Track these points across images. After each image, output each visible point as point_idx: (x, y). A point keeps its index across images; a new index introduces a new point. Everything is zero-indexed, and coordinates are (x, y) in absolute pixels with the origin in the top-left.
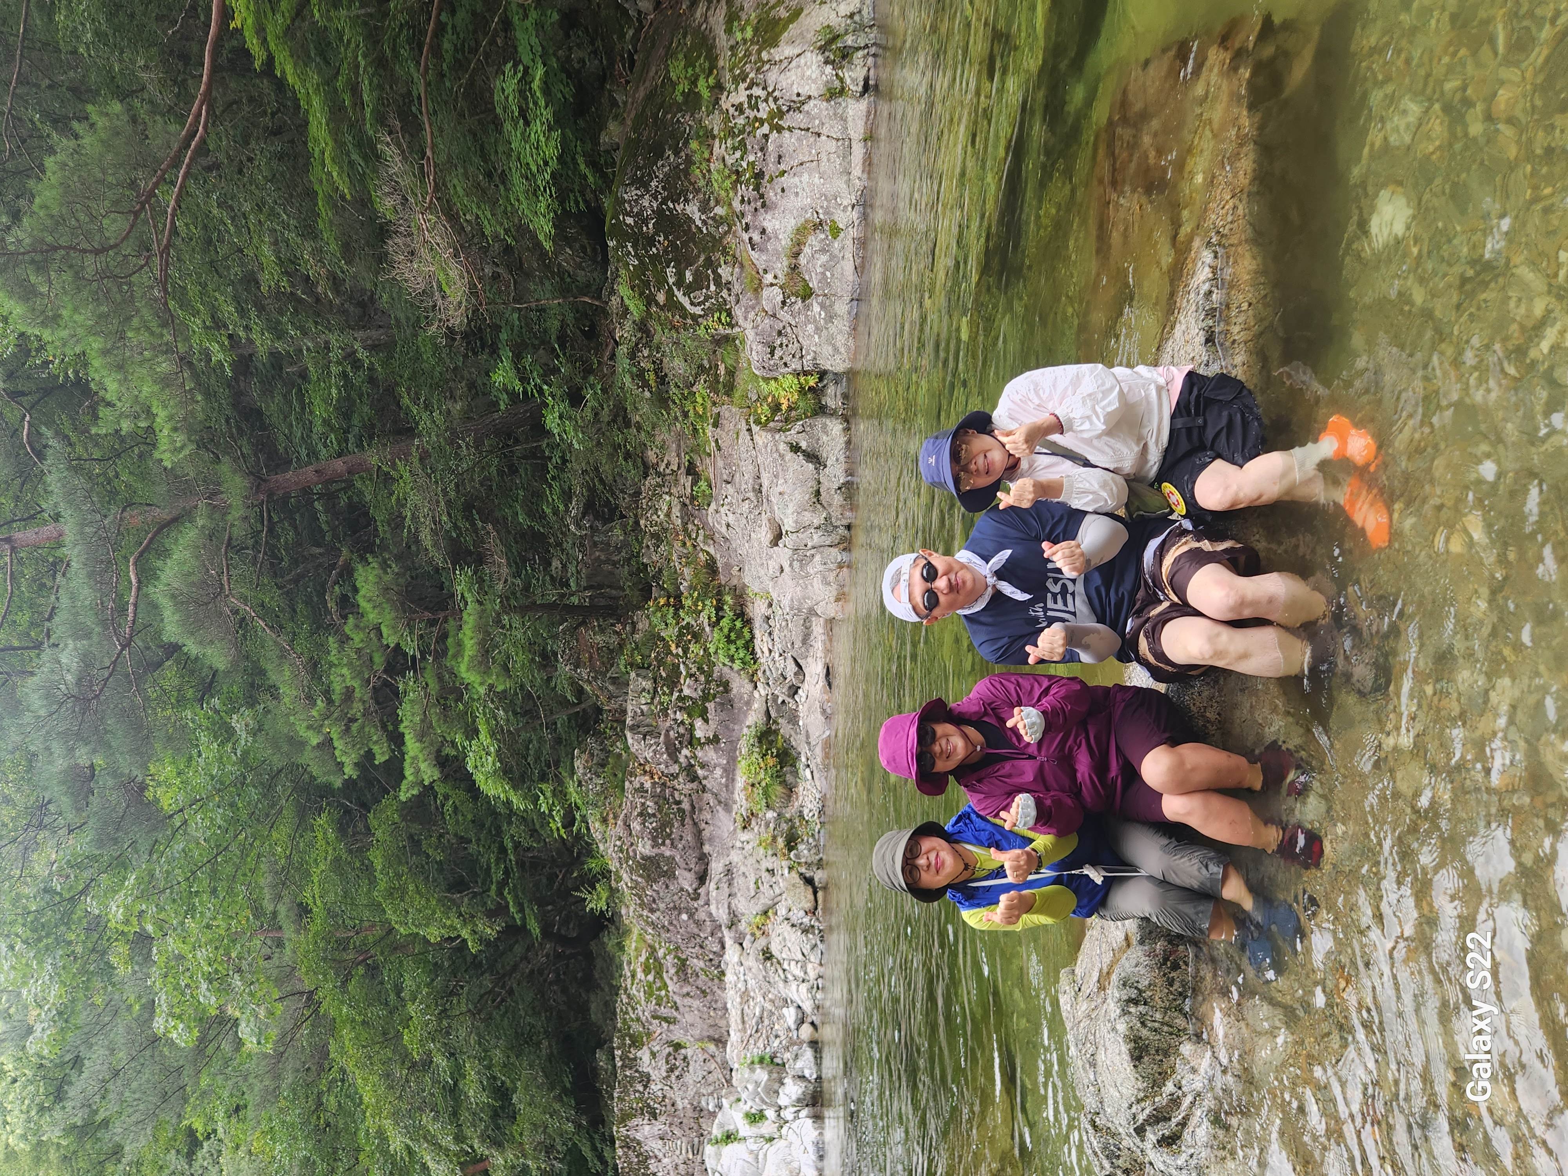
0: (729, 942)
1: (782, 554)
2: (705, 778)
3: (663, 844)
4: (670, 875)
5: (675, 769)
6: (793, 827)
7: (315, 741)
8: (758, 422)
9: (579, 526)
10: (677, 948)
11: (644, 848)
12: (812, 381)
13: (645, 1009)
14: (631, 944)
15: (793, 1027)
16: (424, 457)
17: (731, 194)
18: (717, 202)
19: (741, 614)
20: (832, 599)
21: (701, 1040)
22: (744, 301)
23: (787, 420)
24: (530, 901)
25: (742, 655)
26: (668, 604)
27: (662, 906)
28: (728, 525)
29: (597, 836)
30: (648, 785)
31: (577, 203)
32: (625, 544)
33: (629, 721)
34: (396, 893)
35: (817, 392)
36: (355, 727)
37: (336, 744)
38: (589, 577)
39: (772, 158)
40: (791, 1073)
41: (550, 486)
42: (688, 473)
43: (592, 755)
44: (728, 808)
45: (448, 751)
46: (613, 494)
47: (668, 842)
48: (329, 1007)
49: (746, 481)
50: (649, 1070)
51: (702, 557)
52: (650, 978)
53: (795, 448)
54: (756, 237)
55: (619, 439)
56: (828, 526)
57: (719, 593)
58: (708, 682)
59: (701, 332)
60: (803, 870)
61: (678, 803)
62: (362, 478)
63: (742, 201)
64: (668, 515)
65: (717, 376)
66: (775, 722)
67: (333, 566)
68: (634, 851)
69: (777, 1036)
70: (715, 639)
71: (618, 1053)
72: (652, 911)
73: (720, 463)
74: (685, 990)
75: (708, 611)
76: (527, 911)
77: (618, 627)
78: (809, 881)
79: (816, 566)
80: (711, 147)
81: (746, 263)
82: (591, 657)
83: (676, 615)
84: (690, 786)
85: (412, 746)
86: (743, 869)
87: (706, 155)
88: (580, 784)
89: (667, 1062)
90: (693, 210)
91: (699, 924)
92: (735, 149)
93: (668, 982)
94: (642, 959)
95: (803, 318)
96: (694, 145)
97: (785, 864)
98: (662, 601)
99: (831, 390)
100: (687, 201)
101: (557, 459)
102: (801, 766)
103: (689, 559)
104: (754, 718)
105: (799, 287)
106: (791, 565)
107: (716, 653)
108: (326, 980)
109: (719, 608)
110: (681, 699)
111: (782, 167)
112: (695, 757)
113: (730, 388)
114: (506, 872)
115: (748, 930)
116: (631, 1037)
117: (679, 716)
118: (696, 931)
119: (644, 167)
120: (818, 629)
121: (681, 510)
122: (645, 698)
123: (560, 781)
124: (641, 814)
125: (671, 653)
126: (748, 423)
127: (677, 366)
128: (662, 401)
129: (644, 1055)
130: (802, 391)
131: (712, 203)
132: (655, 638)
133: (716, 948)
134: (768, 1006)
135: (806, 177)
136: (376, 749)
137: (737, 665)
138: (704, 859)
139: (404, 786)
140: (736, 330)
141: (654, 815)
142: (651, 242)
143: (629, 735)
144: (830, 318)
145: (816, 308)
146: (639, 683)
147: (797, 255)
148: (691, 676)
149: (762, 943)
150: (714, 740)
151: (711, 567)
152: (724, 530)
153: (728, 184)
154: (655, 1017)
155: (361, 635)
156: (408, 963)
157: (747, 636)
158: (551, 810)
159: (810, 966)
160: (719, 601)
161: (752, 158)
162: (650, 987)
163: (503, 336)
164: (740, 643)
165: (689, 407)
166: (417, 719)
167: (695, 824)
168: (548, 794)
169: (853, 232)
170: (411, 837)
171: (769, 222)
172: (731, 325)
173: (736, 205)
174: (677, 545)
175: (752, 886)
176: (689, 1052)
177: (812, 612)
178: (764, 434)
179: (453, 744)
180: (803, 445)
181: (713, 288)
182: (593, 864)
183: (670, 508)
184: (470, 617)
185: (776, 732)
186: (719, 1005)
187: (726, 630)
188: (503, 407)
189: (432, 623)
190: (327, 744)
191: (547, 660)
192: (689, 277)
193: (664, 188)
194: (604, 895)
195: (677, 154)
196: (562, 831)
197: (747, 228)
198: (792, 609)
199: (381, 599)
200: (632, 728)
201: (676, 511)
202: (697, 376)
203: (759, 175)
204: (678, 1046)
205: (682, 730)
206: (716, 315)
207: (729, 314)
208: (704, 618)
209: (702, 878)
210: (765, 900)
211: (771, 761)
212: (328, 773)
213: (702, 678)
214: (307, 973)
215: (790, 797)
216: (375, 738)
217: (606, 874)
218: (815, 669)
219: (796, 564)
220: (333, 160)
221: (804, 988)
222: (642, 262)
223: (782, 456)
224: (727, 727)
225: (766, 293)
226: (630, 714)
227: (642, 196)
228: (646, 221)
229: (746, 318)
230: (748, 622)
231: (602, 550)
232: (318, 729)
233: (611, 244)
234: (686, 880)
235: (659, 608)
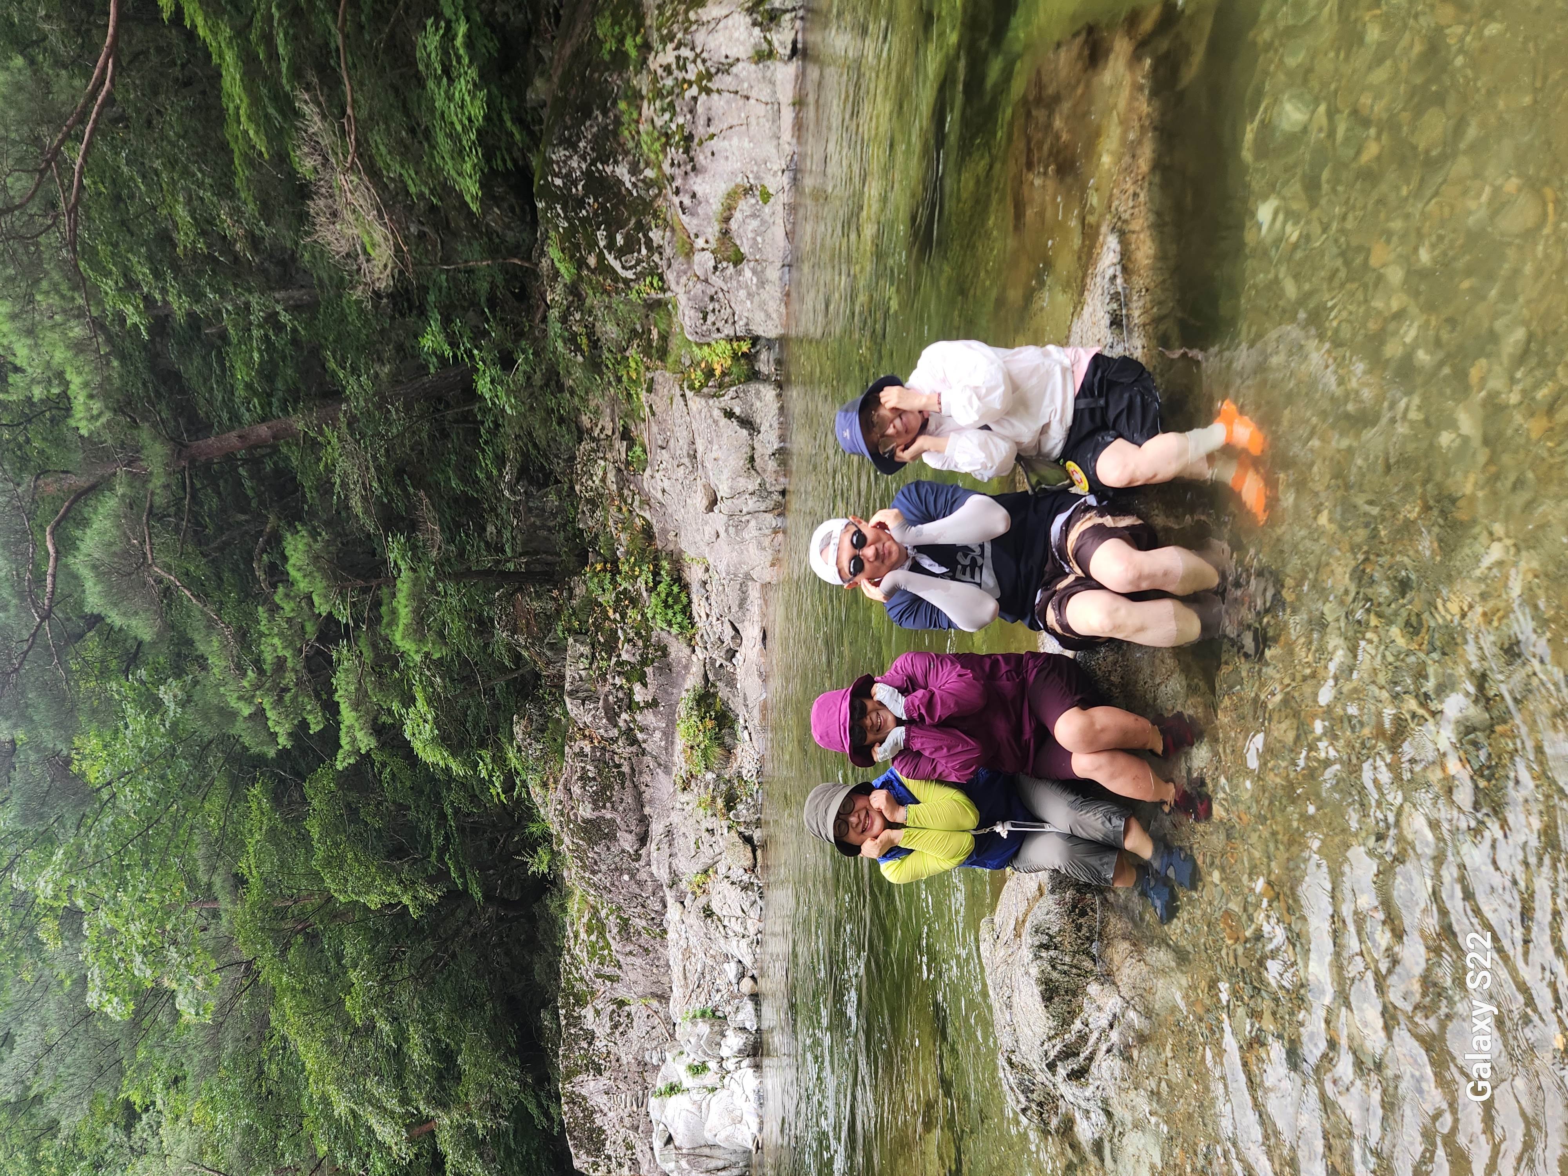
0: (670, 901)
1: (718, 519)
2: (645, 741)
3: (604, 807)
4: (612, 837)
5: (614, 733)
6: (731, 788)
7: (246, 711)
8: (691, 387)
9: (513, 492)
10: (619, 908)
11: (586, 811)
12: (745, 347)
13: (588, 969)
14: (573, 906)
15: (734, 981)
16: (351, 424)
17: (661, 157)
18: (647, 165)
19: (678, 579)
20: (768, 564)
21: (644, 996)
22: (675, 265)
23: (720, 386)
24: (471, 866)
25: (679, 620)
26: (604, 570)
27: (604, 868)
28: (664, 491)
29: (538, 801)
30: (588, 749)
31: (504, 161)
32: (561, 510)
33: (567, 687)
34: (334, 862)
35: (750, 358)
36: (288, 697)
37: (269, 714)
38: (524, 544)
39: (702, 121)
40: (733, 1025)
41: (483, 451)
42: (623, 438)
43: (531, 720)
44: (667, 770)
45: (384, 719)
46: (547, 459)
47: (608, 805)
48: (268, 975)
49: (680, 446)
50: (593, 1027)
51: (639, 522)
52: (593, 938)
53: (729, 414)
54: (687, 201)
55: (552, 404)
56: (762, 492)
57: (656, 558)
58: (646, 647)
59: (633, 296)
60: (742, 829)
61: (619, 766)
62: (287, 443)
63: (672, 164)
64: (603, 480)
65: (650, 341)
66: (713, 685)
67: (260, 533)
68: (575, 815)
69: (718, 991)
70: (652, 604)
71: (562, 1012)
72: (594, 873)
73: (655, 429)
74: (628, 949)
75: (645, 577)
76: (468, 876)
77: (555, 593)
78: (748, 840)
79: (751, 531)
80: (639, 109)
81: (678, 227)
82: (528, 623)
83: (613, 581)
84: (629, 749)
85: (347, 715)
86: (683, 829)
87: (635, 116)
88: (519, 750)
89: (611, 1020)
90: (622, 172)
91: (640, 884)
92: (663, 110)
93: (611, 941)
94: (585, 920)
95: (735, 283)
96: (622, 105)
97: (725, 823)
98: (599, 567)
99: (763, 356)
100: (616, 162)
101: (488, 424)
102: (739, 727)
103: (626, 525)
104: (692, 681)
105: (730, 252)
106: (726, 531)
107: (653, 618)
108: (264, 949)
109: (656, 574)
110: (619, 663)
111: (712, 130)
112: (634, 721)
113: (663, 353)
114: (447, 838)
115: (689, 890)
116: (575, 996)
117: (618, 681)
118: (638, 891)
119: (572, 126)
120: (754, 592)
121: (616, 476)
122: (584, 663)
123: (500, 748)
124: (581, 778)
125: (608, 618)
126: (682, 388)
127: (610, 331)
128: (595, 365)
129: (588, 1012)
130: (735, 357)
131: (642, 165)
132: (592, 603)
133: (658, 907)
134: (710, 962)
135: (735, 141)
136: (310, 718)
137: (675, 630)
138: (644, 820)
139: (340, 756)
140: (669, 294)
141: (594, 779)
142: (580, 203)
143: (567, 700)
144: (762, 284)
145: (748, 273)
146: (577, 648)
147: (727, 220)
148: (629, 641)
149: (702, 901)
150: (653, 704)
151: (648, 532)
152: (659, 495)
153: (657, 146)
154: (598, 976)
155: (292, 604)
156: (349, 931)
157: (685, 600)
158: (491, 776)
159: (749, 922)
160: (655, 566)
161: (681, 120)
162: (593, 947)
163: (431, 298)
164: (677, 608)
165: (623, 372)
166: (352, 688)
167: (635, 786)
168: (488, 760)
169: (784, 198)
170: (348, 805)
171: (699, 185)
172: (663, 290)
173: (666, 168)
174: (613, 510)
175: (693, 846)
176: (633, 1009)
177: (748, 577)
178: (697, 399)
179: (390, 712)
180: (737, 411)
181: (644, 251)
182: (534, 828)
183: (605, 473)
184: (404, 586)
185: (715, 695)
186: (662, 962)
187: (663, 595)
188: (432, 371)
189: (365, 590)
190: (259, 715)
191: (484, 626)
192: (620, 240)
193: (592, 149)
194: (546, 858)
195: (605, 113)
196: (503, 797)
197: (677, 192)
198: (728, 574)
199: (311, 568)
200: (571, 694)
201: (611, 477)
202: (629, 341)
203: (689, 138)
204: (621, 1004)
205: (620, 695)
206: (648, 279)
207: (661, 278)
208: (641, 584)
209: (643, 839)
210: (705, 859)
211: (709, 724)
212: (262, 743)
213: (640, 643)
214: (245, 943)
215: (728, 758)
216: (309, 707)
217: (547, 837)
218: (751, 632)
219: (732, 530)
220: (249, 118)
221: (744, 943)
222: (571, 224)
223: (716, 422)
224: (666, 692)
225: (697, 257)
226: (568, 679)
227: (571, 157)
228: (575, 183)
229: (678, 283)
230: (685, 587)
231: (537, 516)
232: (249, 700)
233: (540, 205)
234: (627, 841)
235: (596, 574)
